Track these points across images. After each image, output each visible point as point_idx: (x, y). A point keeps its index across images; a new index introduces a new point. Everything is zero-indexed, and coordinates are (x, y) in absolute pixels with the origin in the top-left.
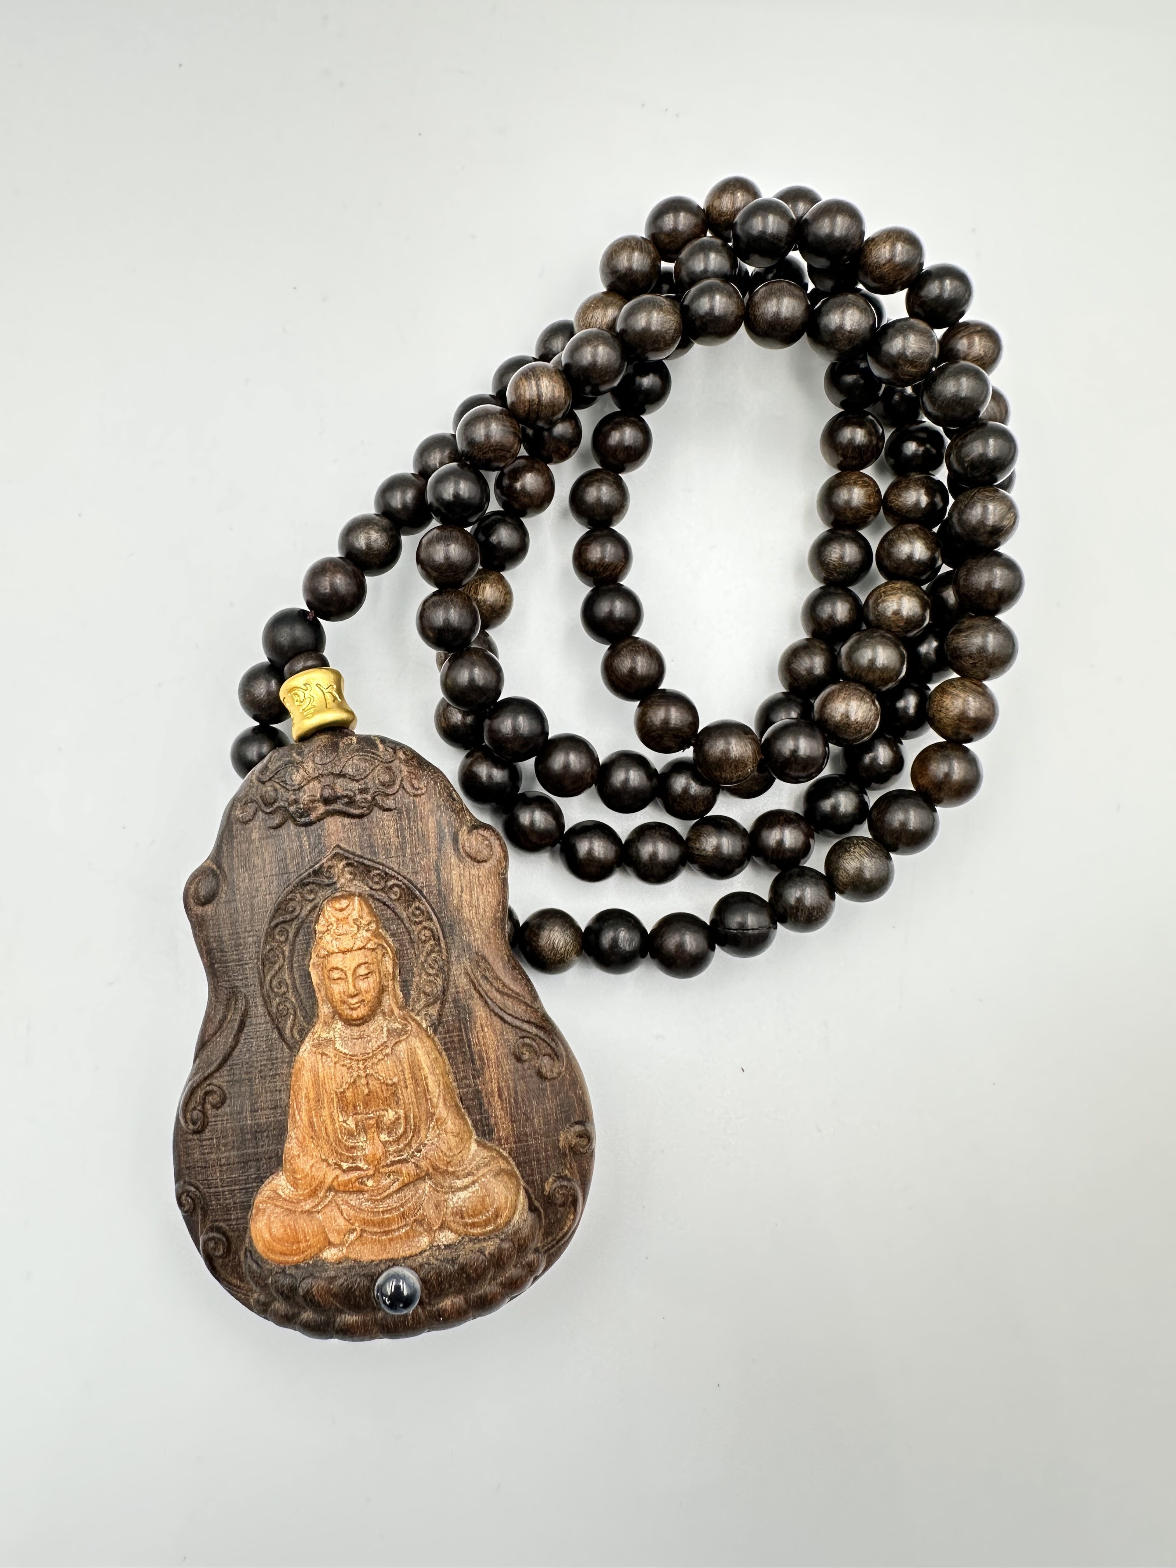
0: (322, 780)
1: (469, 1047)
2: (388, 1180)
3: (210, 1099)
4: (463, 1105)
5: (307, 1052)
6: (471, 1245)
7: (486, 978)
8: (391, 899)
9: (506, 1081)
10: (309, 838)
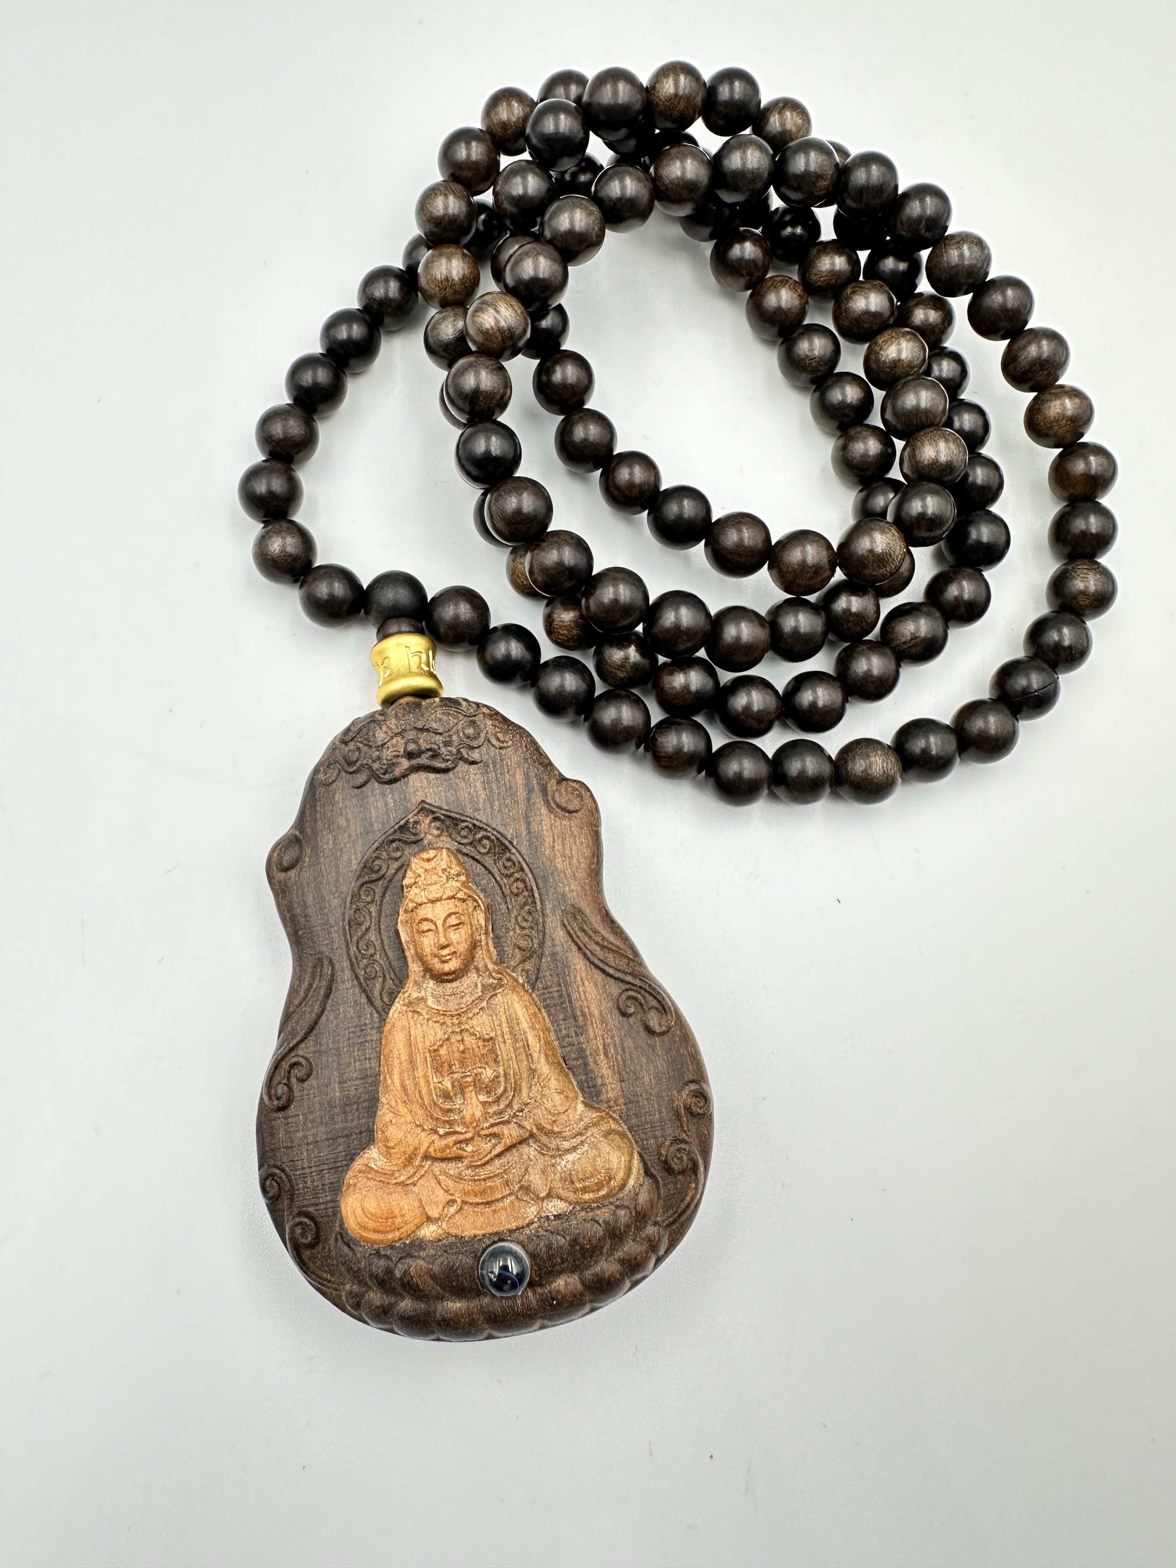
0: (405, 735)
1: (570, 1002)
2: (489, 1144)
3: (295, 1071)
4: (566, 1065)
5: (397, 1012)
6: (583, 1214)
7: (584, 931)
8: (480, 853)
9: (613, 1037)
10: (393, 795)
